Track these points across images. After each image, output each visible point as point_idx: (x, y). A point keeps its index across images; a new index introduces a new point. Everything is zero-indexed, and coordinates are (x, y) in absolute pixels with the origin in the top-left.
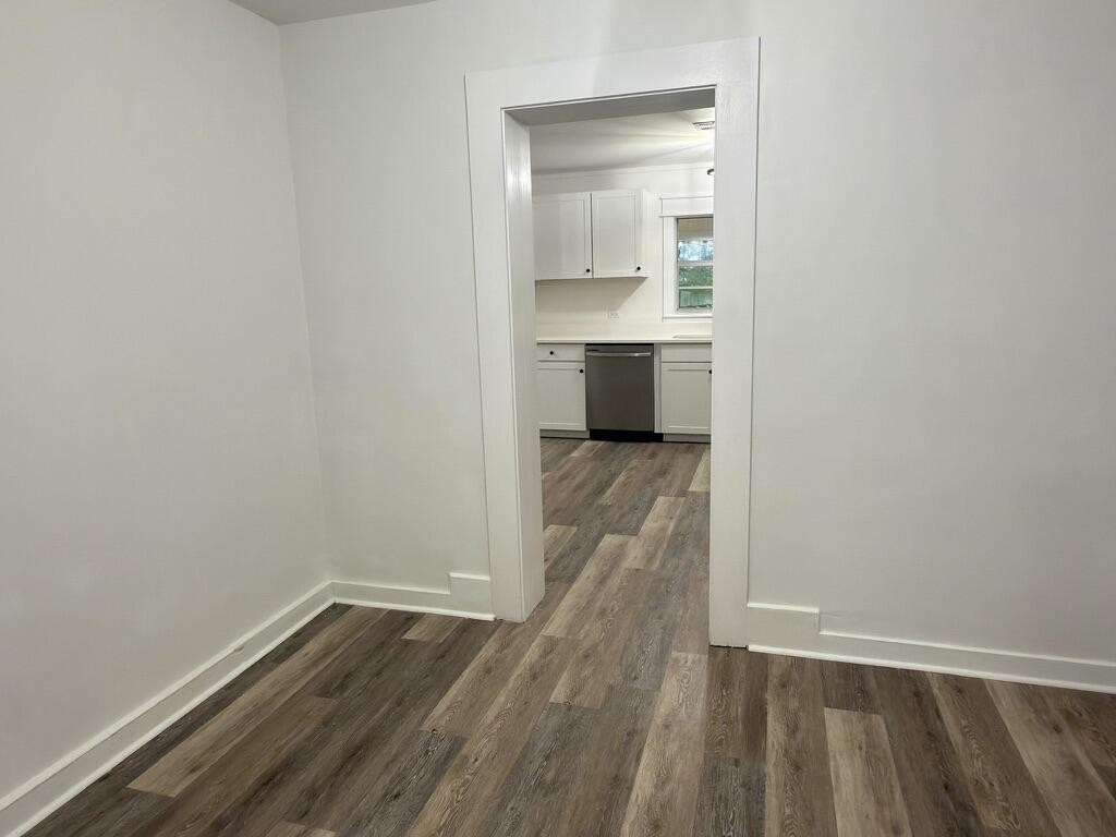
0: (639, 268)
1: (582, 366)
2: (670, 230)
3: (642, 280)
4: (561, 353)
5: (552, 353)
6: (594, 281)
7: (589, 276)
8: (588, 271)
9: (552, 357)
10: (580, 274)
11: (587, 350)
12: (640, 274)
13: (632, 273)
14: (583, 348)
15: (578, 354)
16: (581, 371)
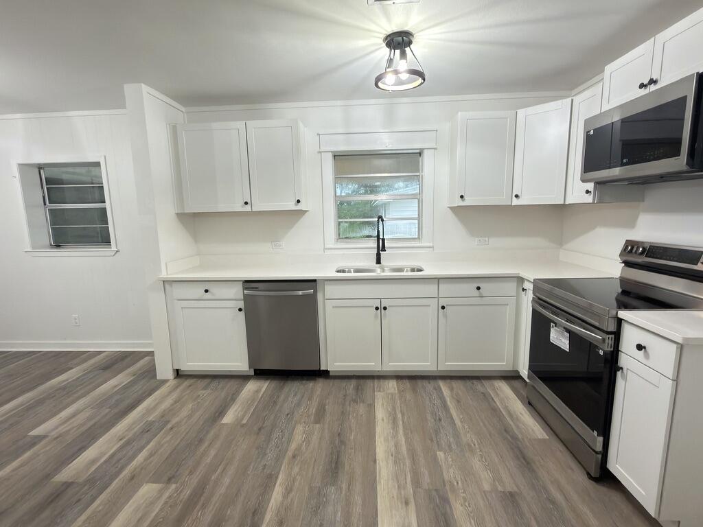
0: (298, 201)
1: (241, 304)
2: (329, 164)
3: (302, 213)
4: (217, 291)
5: (206, 291)
6: (253, 213)
7: (248, 208)
8: (246, 203)
9: (207, 296)
10: (239, 207)
11: (245, 288)
12: (300, 207)
13: (291, 206)
14: (240, 286)
15: (237, 292)
16: (240, 310)
